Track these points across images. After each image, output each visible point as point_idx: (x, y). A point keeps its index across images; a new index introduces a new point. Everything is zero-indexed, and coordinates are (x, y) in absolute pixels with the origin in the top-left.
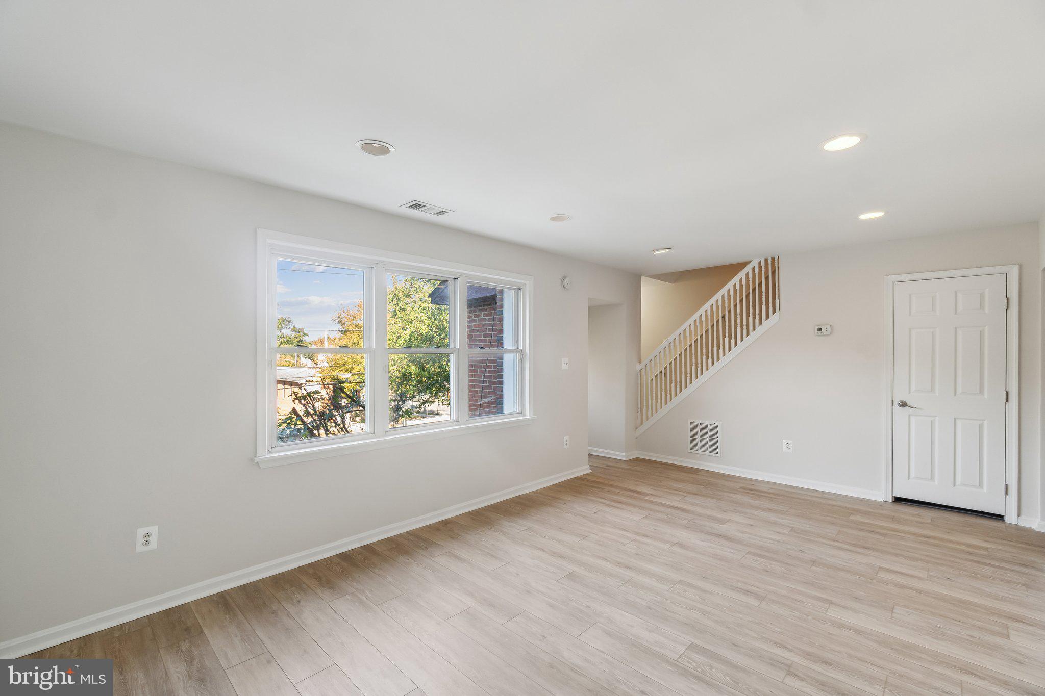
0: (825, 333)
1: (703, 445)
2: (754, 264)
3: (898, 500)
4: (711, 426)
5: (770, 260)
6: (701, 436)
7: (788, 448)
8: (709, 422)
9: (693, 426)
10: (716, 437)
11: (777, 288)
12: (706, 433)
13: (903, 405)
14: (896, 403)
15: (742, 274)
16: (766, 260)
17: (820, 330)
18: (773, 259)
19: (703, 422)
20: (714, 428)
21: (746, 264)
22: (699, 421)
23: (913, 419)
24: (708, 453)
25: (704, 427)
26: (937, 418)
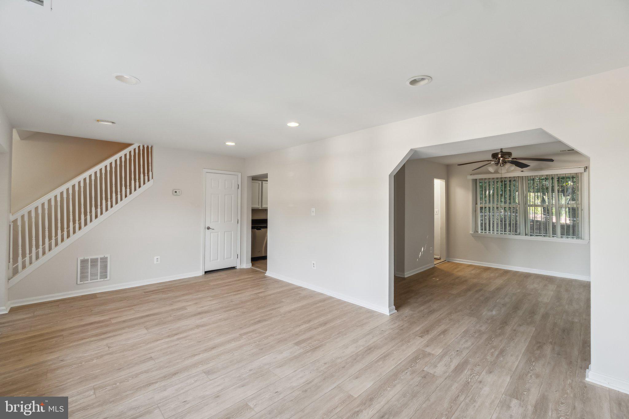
0: (178, 194)
1: (94, 275)
2: (136, 146)
3: (206, 272)
4: (101, 259)
5: (146, 147)
6: (91, 268)
7: (157, 261)
8: (99, 257)
9: (84, 262)
10: (106, 267)
11: (150, 165)
12: (97, 265)
13: (208, 228)
14: (206, 228)
15: (126, 151)
16: (143, 146)
17: (176, 192)
18: (148, 147)
19: (94, 257)
20: (104, 261)
21: (129, 145)
22: (89, 257)
23: (212, 234)
24: (99, 280)
25: (94, 262)
26: (219, 232)
